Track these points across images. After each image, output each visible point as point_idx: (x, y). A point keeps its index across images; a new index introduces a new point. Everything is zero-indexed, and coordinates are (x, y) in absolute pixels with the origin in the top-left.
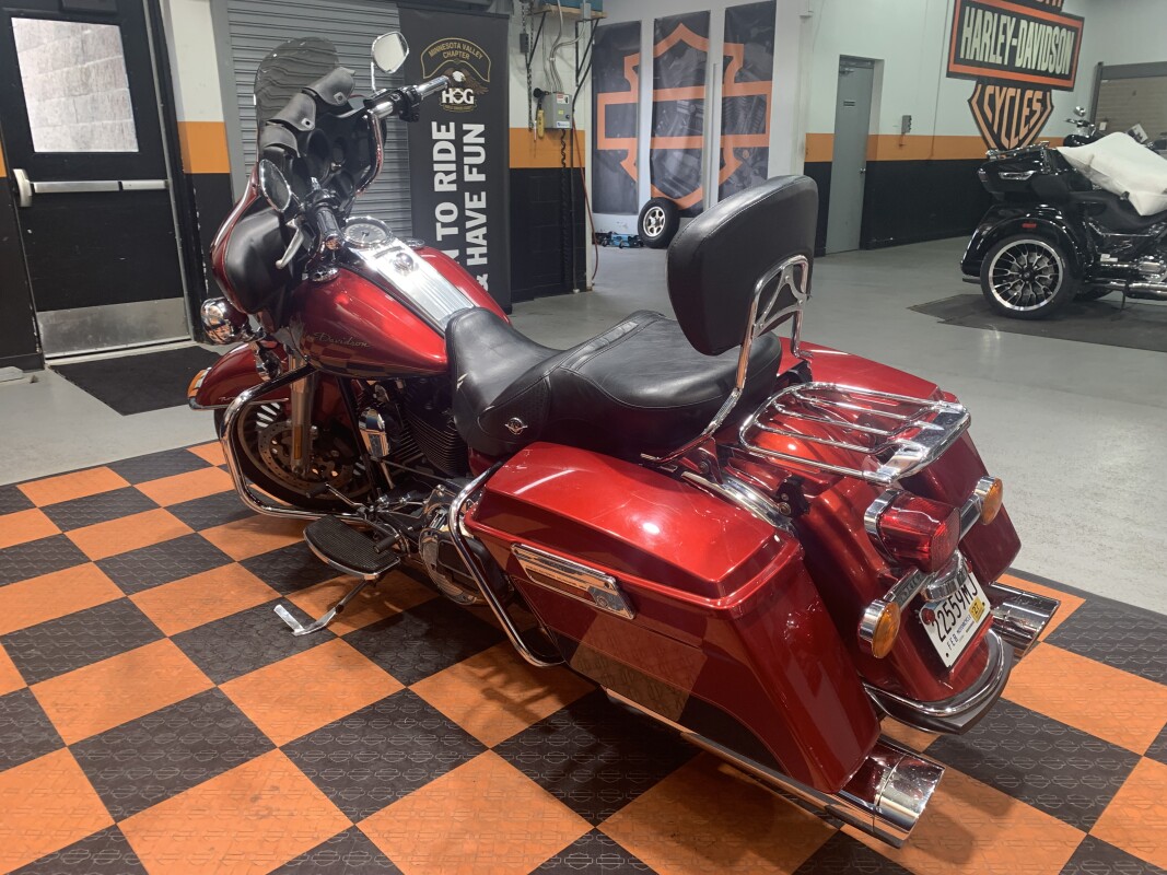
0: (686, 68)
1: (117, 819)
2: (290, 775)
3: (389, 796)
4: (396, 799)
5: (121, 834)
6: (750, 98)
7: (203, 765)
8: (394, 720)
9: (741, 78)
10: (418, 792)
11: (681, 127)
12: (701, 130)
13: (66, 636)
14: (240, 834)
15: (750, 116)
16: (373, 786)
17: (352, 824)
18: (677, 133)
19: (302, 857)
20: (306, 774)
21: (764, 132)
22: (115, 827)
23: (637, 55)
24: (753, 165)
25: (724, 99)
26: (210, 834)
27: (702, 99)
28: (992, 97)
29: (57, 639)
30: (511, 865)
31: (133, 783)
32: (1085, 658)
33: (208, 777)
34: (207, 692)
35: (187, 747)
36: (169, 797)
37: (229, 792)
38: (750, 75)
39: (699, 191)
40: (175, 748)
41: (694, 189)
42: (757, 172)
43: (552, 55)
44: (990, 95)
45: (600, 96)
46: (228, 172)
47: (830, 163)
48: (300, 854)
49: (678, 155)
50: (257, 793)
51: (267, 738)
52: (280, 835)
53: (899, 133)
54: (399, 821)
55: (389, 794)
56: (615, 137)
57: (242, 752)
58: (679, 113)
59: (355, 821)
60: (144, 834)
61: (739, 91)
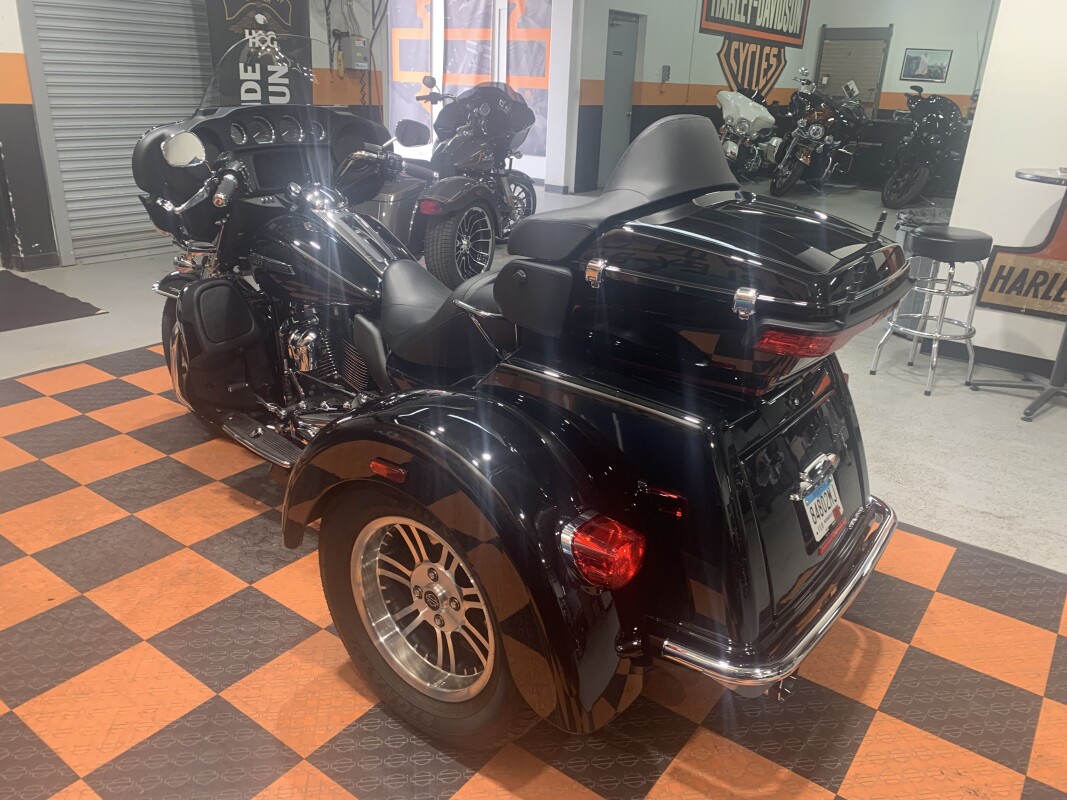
0: (473, 10)
1: (12, 707)
2: (158, 661)
4: (249, 672)
5: (18, 718)
6: (531, 43)
7: (80, 659)
8: (241, 612)
9: (525, 23)
10: (267, 666)
12: (488, 69)
14: (122, 710)
15: (530, 59)
16: (230, 664)
17: (215, 694)
18: (465, 70)
19: (176, 722)
20: (172, 659)
21: (544, 76)
22: (11, 713)
25: (508, 42)
27: (490, 41)
28: (737, 51)
34: (74, 599)
35: (64, 646)
36: (54, 686)
38: (530, 20)
40: (53, 647)
42: (538, 111)
43: (350, 1)
44: (736, 50)
45: (394, 30)
46: (30, 103)
47: (601, 107)
48: (174, 719)
51: (134, 633)
52: (156, 707)
53: (660, 81)
54: (254, 688)
55: (244, 668)
56: (410, 70)
57: (114, 646)
58: (468, 52)
59: (218, 691)
60: (38, 716)
61: (522, 36)
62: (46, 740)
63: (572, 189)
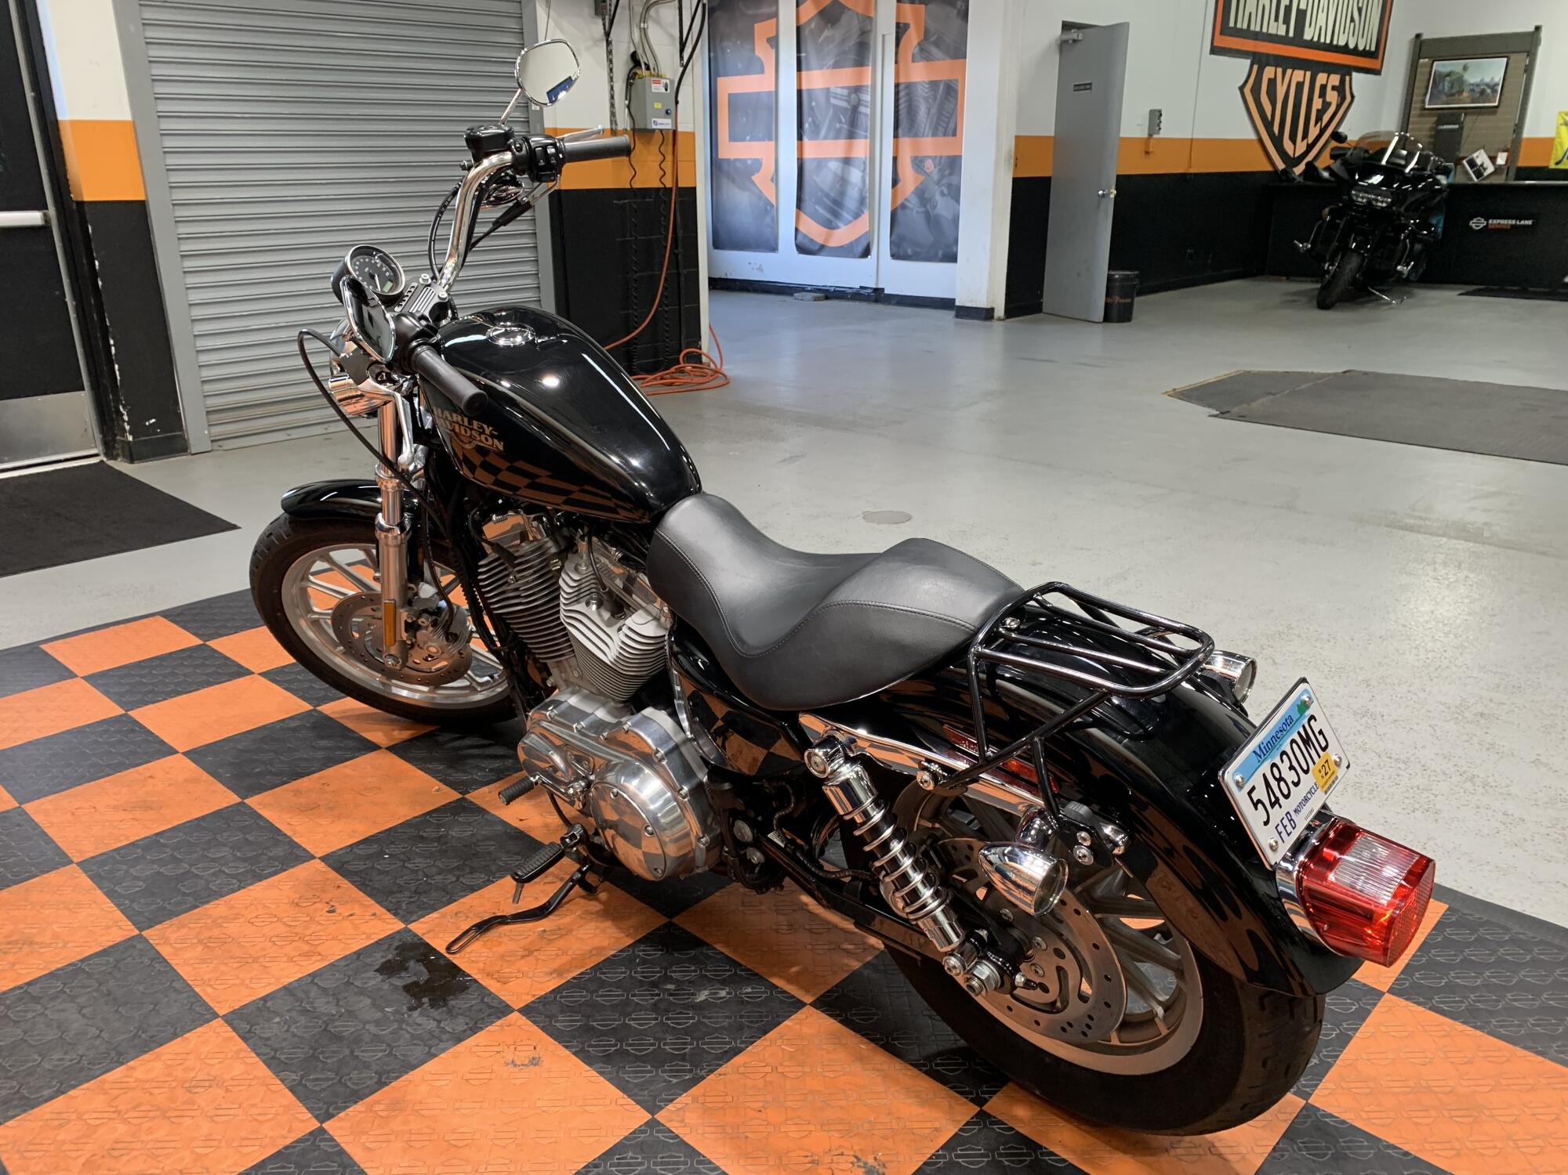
0: (843, 41)
6: (934, 84)
9: (923, 53)
11: (838, 126)
12: (866, 132)
15: (933, 111)
18: (831, 134)
21: (954, 134)
23: (774, 20)
24: (939, 182)
25: (897, 86)
27: (867, 86)
28: (1272, 83)
38: (934, 50)
39: (865, 216)
41: (857, 215)
42: (946, 191)
43: (644, 19)
44: (1269, 80)
45: (720, 80)
46: (142, 198)
47: (1048, 179)
49: (834, 166)
53: (1145, 135)
56: (744, 140)
58: (835, 107)
61: (919, 74)
63: (1000, 311)
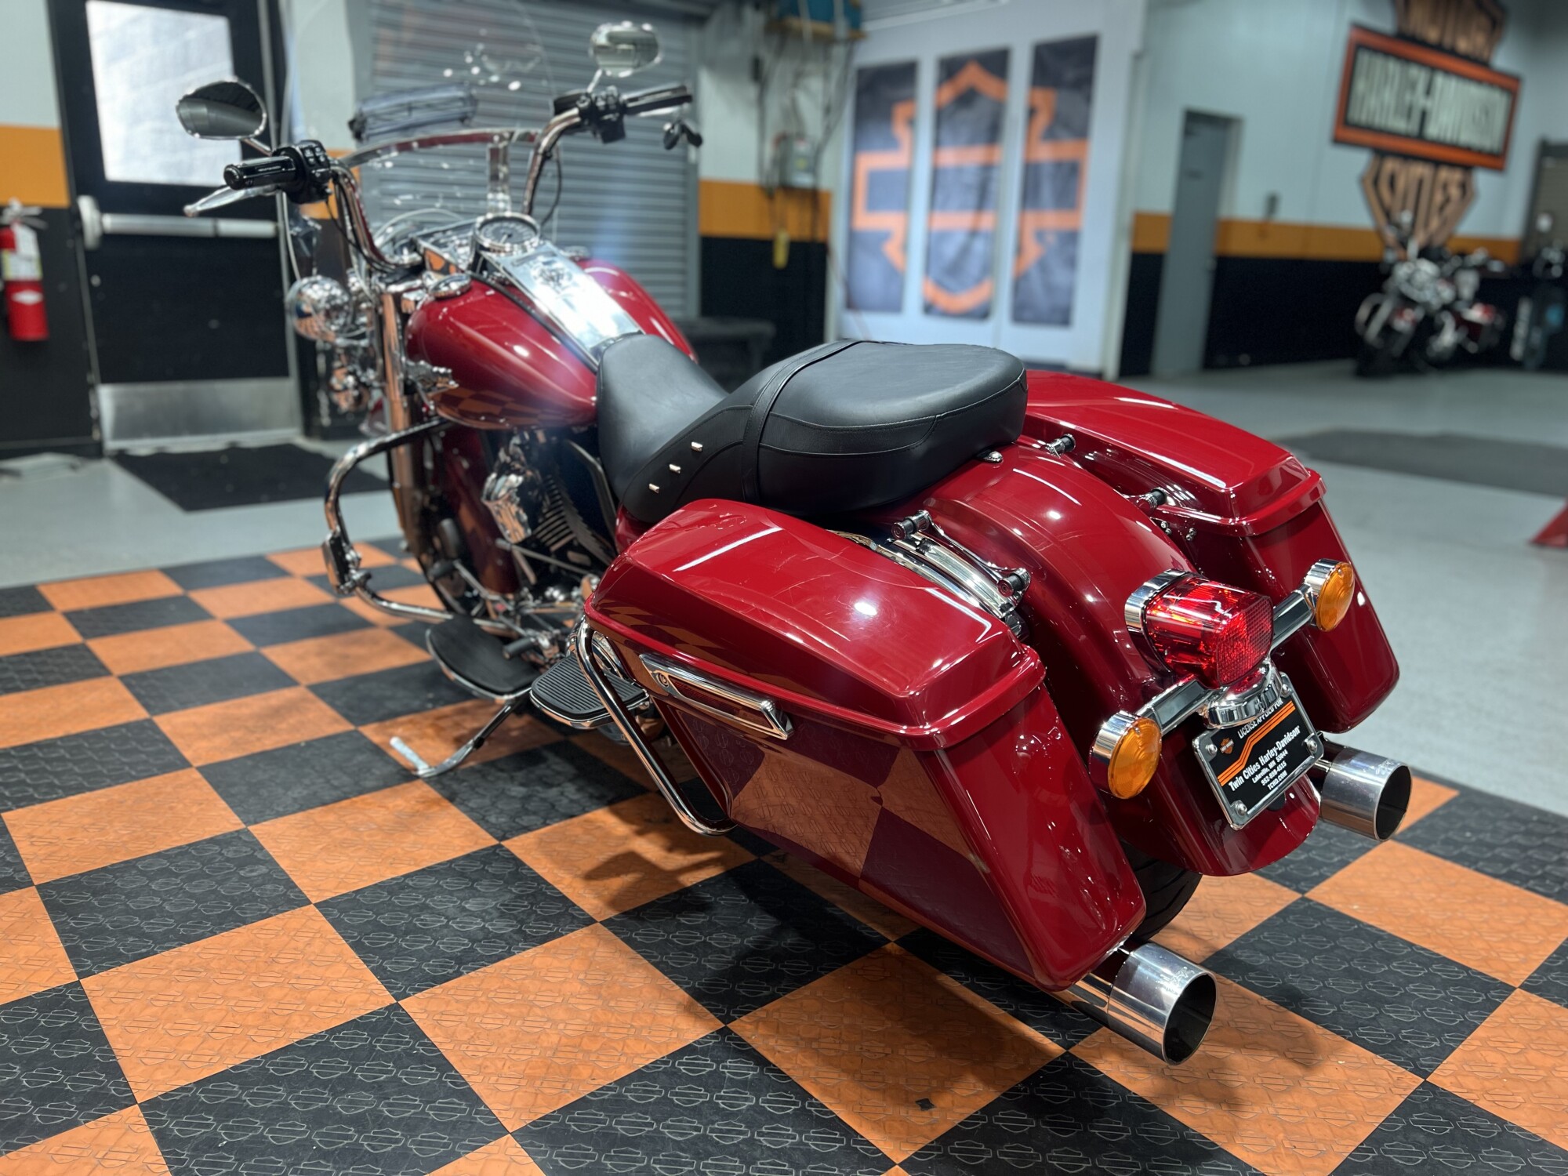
0: (977, 123)
1: (81, 975)
2: (321, 937)
3: (451, 971)
4: (458, 974)
5: (83, 992)
6: (1059, 165)
7: (208, 918)
8: (474, 881)
9: (1050, 135)
10: (491, 969)
11: (967, 198)
12: (995, 205)
13: (61, 759)
14: (240, 1003)
15: (1057, 187)
16: (432, 957)
17: (393, 1000)
18: (960, 207)
19: (316, 1036)
20: (344, 937)
21: (1075, 208)
22: (78, 984)
23: (912, 103)
24: (1058, 252)
25: (1025, 165)
26: (199, 1001)
27: (997, 164)
28: (1392, 176)
29: (48, 761)
30: (600, 1064)
31: (112, 934)
32: (1448, 863)
33: (213, 933)
34: (231, 833)
35: (192, 896)
36: (156, 953)
37: (236, 952)
38: (1062, 132)
39: (987, 282)
40: (175, 896)
41: (979, 282)
42: (1064, 261)
44: (1390, 173)
45: (860, 157)
47: (1163, 254)
48: (317, 1032)
49: (961, 238)
50: (274, 955)
51: (301, 892)
52: (295, 1007)
53: (1261, 219)
54: (457, 1001)
55: (451, 967)
56: (879, 211)
57: (264, 907)
58: (966, 181)
59: (398, 997)
60: (112, 994)
61: (1045, 153)
62: (110, 1034)
